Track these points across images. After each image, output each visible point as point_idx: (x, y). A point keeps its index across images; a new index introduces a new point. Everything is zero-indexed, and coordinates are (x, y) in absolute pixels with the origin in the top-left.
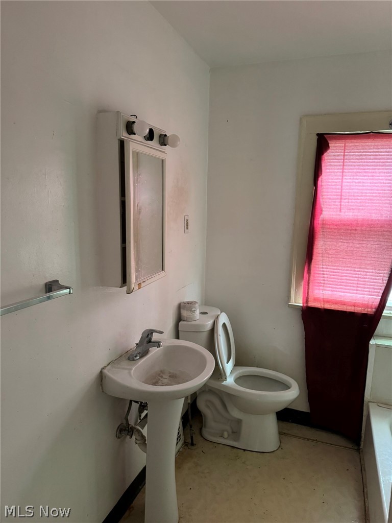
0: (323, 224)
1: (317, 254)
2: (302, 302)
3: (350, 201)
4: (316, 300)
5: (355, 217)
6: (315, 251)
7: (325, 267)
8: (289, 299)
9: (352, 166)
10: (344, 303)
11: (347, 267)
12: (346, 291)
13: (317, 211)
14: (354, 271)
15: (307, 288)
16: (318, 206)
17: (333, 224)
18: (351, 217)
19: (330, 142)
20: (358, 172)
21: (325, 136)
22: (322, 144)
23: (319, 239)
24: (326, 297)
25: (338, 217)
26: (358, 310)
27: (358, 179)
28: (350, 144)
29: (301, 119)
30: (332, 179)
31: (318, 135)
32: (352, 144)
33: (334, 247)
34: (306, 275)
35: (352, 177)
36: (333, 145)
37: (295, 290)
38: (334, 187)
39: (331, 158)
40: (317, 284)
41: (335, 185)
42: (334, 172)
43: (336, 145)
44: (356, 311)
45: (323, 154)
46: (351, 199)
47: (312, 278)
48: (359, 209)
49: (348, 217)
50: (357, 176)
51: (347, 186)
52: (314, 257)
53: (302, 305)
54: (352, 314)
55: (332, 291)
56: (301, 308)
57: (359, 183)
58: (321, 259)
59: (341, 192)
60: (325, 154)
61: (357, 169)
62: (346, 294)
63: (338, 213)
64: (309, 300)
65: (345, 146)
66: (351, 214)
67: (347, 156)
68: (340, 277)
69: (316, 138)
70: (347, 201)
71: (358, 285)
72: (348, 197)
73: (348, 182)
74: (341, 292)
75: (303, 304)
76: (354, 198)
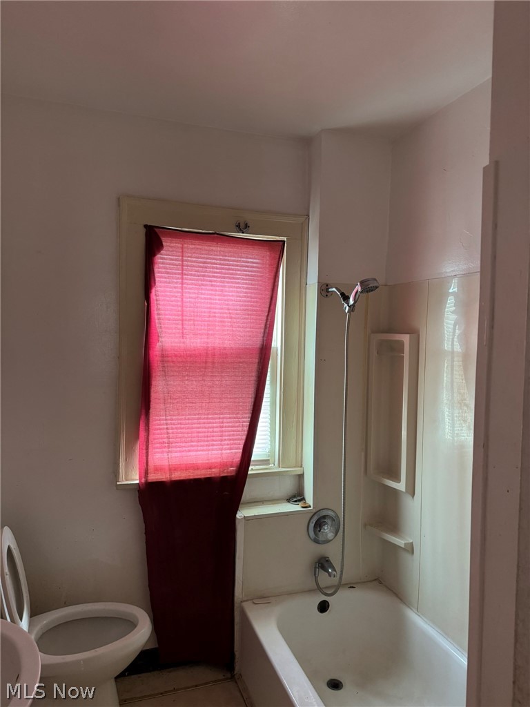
0: (163, 356)
1: (157, 401)
2: (138, 477)
3: (196, 323)
4: (157, 469)
5: (205, 345)
6: (153, 395)
7: (169, 417)
8: (116, 476)
9: (195, 275)
10: (196, 467)
11: (199, 414)
12: (199, 448)
13: (153, 338)
14: (208, 418)
15: (145, 455)
16: (153, 331)
17: (176, 356)
18: (199, 345)
19: (163, 239)
20: (202, 285)
21: (156, 229)
22: (153, 241)
23: (158, 378)
24: (175, 462)
25: (182, 345)
26: (215, 473)
27: (204, 294)
28: (191, 246)
29: (119, 199)
30: (170, 292)
31: (146, 226)
32: (193, 246)
33: (179, 389)
34: (142, 433)
35: (196, 291)
36: (168, 244)
37: (126, 460)
38: (174, 303)
39: (165, 262)
40: (158, 445)
41: (175, 301)
42: (172, 283)
43: (172, 245)
44: (213, 476)
45: (155, 255)
46: (198, 321)
47: (151, 437)
48: (208, 334)
49: (195, 345)
50: (202, 289)
51: (190, 302)
52: (153, 405)
53: (137, 482)
54: (208, 481)
55: (180, 452)
56: (137, 487)
57: (205, 298)
58: (162, 406)
59: (182, 311)
60: (159, 256)
61: (201, 280)
62: (199, 453)
63: (182, 340)
64: (149, 472)
65: (182, 248)
66: (199, 341)
67: (186, 261)
68: (189, 430)
69: (143, 231)
70: (192, 322)
71: (214, 438)
72: (192, 318)
73: (191, 298)
74: (193, 451)
75: (140, 479)
76: (200, 319)
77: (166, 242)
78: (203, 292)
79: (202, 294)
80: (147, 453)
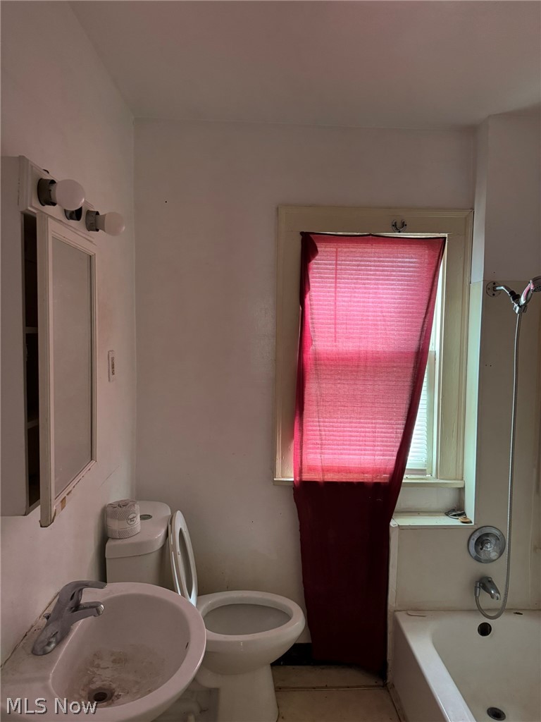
0: (316, 359)
1: (311, 403)
2: (293, 475)
3: (348, 326)
4: (311, 469)
5: (357, 349)
6: (306, 397)
7: (321, 420)
8: (273, 472)
9: (348, 279)
10: (348, 471)
11: (350, 418)
12: (351, 452)
13: (307, 341)
14: (360, 423)
15: (299, 454)
16: (307, 334)
17: (328, 359)
18: (351, 348)
19: (318, 245)
20: (355, 288)
21: (311, 236)
22: (308, 247)
23: (311, 381)
24: (327, 464)
25: (334, 348)
26: (367, 478)
27: (357, 297)
28: (345, 249)
29: (277, 209)
30: (324, 296)
31: (302, 233)
32: (347, 250)
33: (331, 392)
34: (297, 434)
35: (349, 295)
36: (323, 249)
37: (282, 458)
38: (327, 307)
39: (320, 268)
40: (311, 446)
41: (328, 305)
42: (326, 287)
43: (327, 249)
44: (366, 481)
45: (310, 261)
46: (350, 324)
47: (305, 437)
48: (360, 338)
49: (347, 348)
50: (355, 292)
51: (343, 306)
52: (306, 407)
53: (292, 479)
54: (360, 485)
55: (332, 454)
56: (292, 484)
57: (358, 302)
58: (315, 408)
59: (335, 315)
60: (313, 261)
61: (354, 283)
62: (351, 456)
63: (335, 344)
64: (303, 471)
65: (336, 252)
66: (351, 344)
67: (340, 265)
68: (341, 434)
69: (300, 237)
70: (344, 326)
71: (366, 443)
72: (345, 322)
73: (344, 301)
74: (345, 454)
75: (295, 477)
76: (353, 322)
77: (321, 248)
78: (356, 295)
79: (355, 297)
80: (301, 452)
